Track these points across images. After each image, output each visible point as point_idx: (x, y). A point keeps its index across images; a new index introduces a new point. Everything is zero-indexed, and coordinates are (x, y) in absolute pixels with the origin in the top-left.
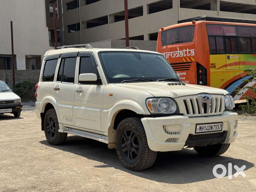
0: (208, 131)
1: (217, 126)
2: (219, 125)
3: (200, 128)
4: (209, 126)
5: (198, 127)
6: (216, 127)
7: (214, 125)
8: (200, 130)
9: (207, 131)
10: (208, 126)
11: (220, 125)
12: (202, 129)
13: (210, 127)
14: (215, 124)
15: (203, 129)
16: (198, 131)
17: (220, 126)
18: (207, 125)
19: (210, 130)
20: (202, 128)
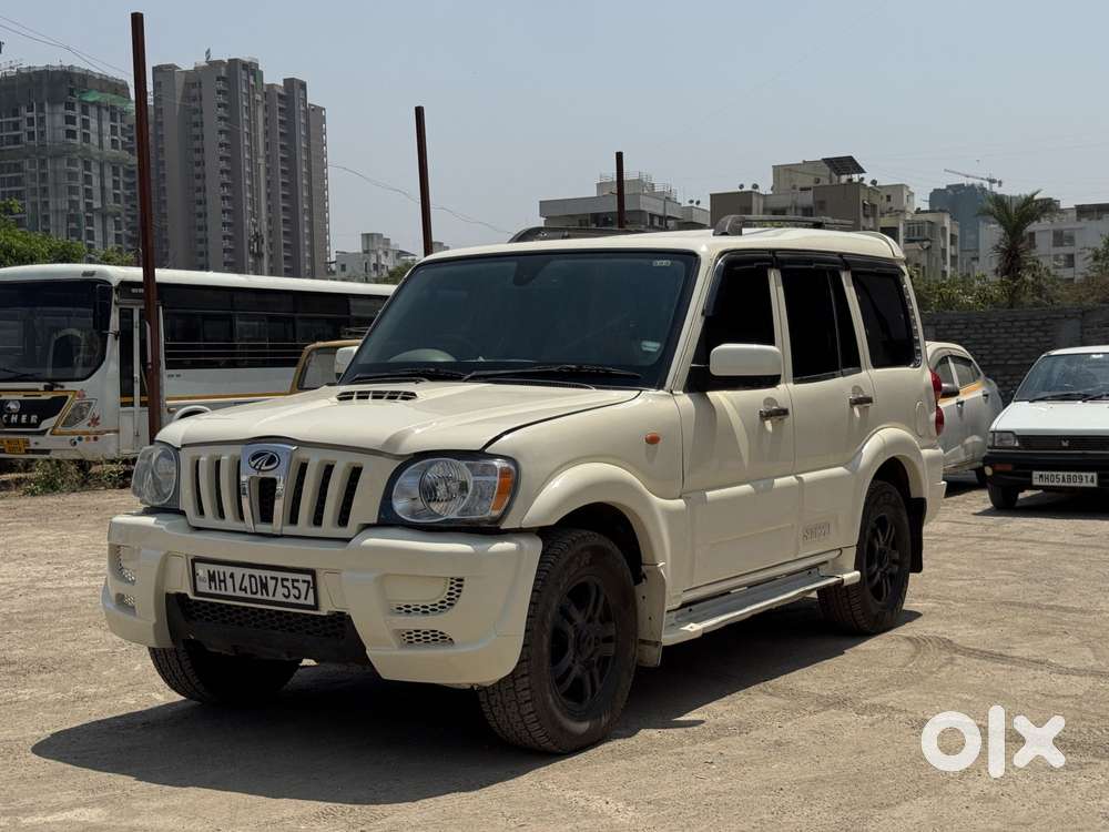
0: (249, 595)
1: (289, 584)
2: (298, 581)
3: (212, 577)
4: (251, 576)
5: (202, 570)
6: (283, 586)
7: (272, 578)
8: (213, 585)
9: (242, 594)
10: (244, 575)
11: (304, 581)
12: (223, 584)
13: (253, 579)
14: (280, 575)
15: (224, 581)
16: (203, 587)
17: (303, 587)
18: (238, 572)
19: (259, 596)
20: (220, 581)
